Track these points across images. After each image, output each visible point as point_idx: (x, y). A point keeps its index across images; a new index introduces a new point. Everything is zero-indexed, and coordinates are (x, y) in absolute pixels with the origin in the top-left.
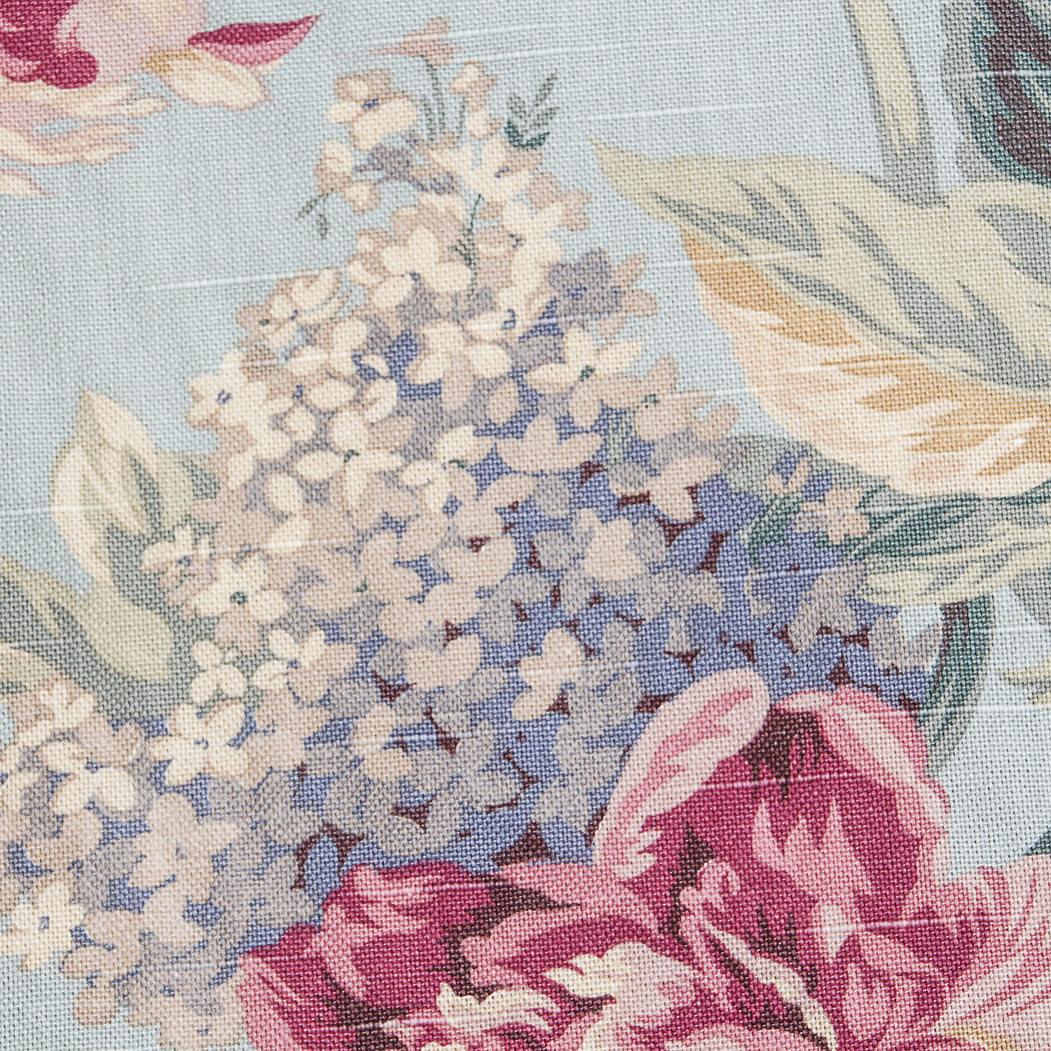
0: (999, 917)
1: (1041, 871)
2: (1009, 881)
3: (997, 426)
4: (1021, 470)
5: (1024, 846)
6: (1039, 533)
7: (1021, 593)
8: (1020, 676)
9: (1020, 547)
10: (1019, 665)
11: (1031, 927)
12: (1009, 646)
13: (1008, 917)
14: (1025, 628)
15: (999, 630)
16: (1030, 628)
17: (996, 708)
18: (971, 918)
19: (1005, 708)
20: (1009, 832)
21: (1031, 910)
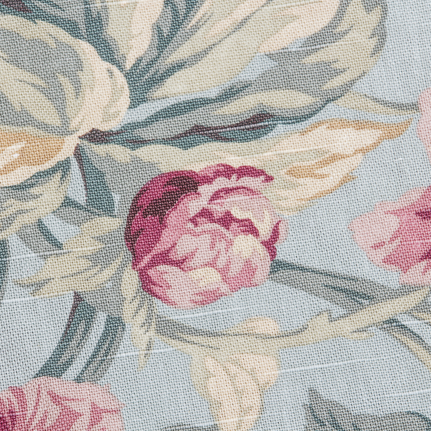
0: (21, 413)
1: (42, 386)
2: (26, 393)
3: (3, 148)
4: (18, 171)
5: (33, 373)
6: (31, 204)
7: (23, 237)
8: (25, 282)
9: (21, 212)
10: (25, 276)
11: (39, 416)
12: (18, 266)
13: (26, 412)
14: (27, 256)
15: (12, 258)
16: (29, 255)
17: (14, 300)
18: (6, 415)
19: (19, 300)
20: (24, 366)
21: (38, 407)
